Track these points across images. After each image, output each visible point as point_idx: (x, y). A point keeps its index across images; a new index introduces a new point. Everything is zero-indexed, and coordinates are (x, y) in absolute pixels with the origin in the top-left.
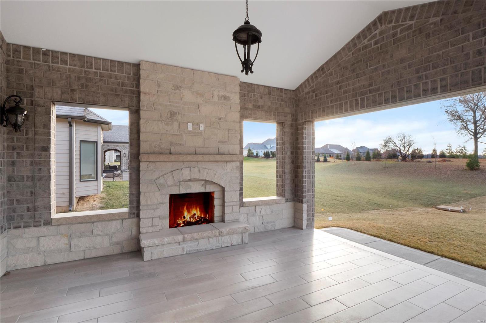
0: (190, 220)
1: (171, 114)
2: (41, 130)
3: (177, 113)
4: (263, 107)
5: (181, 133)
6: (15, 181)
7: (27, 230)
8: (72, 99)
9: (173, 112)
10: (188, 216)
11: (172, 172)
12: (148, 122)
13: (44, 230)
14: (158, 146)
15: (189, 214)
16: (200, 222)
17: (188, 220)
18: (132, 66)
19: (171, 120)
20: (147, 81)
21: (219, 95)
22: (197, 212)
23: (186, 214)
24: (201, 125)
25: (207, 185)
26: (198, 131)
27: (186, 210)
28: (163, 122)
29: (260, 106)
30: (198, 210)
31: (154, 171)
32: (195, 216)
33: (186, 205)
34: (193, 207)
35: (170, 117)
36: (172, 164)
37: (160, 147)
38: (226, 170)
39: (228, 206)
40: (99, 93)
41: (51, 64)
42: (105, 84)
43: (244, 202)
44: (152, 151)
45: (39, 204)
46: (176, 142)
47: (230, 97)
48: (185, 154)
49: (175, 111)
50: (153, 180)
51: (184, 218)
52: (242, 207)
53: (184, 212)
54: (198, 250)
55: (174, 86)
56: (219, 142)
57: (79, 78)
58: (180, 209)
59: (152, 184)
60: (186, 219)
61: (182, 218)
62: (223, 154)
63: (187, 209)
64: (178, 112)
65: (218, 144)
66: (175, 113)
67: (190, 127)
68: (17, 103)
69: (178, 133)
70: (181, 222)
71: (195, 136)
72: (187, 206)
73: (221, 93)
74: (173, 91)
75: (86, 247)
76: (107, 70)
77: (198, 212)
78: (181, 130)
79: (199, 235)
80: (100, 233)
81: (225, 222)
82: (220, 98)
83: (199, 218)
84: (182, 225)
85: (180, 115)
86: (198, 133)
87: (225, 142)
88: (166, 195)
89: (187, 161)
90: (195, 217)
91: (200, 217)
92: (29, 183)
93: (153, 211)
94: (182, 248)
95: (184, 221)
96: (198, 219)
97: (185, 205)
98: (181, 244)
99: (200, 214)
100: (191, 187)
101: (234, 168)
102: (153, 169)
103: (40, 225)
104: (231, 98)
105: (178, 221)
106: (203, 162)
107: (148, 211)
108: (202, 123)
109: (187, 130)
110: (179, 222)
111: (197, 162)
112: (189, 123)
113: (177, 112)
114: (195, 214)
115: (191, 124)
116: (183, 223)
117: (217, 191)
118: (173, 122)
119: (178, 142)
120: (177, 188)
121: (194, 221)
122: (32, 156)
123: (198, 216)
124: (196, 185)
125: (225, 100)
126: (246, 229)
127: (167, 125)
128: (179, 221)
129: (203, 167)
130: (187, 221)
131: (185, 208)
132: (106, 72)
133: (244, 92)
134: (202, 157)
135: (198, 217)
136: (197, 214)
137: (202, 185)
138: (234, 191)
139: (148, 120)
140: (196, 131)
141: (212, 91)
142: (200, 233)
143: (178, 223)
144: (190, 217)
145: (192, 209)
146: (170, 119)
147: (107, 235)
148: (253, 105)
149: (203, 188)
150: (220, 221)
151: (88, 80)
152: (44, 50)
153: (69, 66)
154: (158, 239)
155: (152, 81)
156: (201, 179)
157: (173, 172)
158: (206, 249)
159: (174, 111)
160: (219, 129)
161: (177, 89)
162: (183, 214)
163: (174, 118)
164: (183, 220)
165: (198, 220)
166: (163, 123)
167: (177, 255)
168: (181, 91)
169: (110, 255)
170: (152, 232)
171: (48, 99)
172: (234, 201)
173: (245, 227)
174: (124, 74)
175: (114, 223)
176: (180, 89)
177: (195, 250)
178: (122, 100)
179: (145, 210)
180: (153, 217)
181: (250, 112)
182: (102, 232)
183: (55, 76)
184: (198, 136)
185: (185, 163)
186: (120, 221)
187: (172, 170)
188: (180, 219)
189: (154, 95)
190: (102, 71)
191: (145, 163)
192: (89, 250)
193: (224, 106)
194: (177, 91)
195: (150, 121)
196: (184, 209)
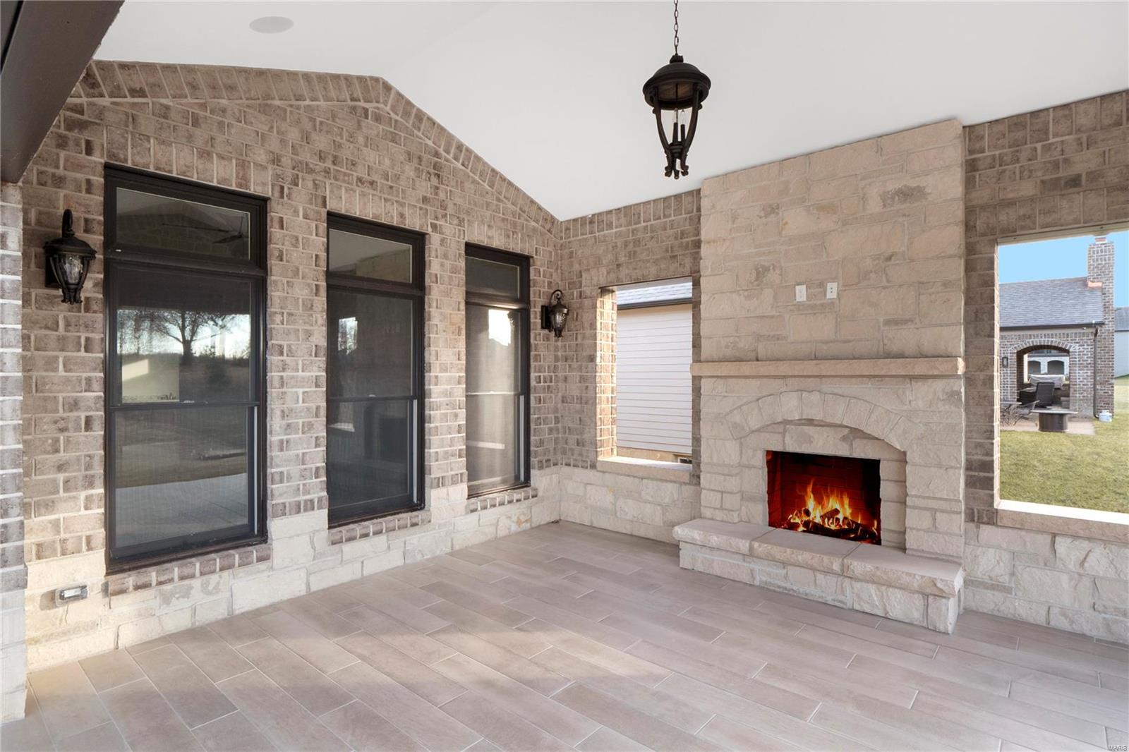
0: (823, 521)
1: (758, 273)
2: (588, 332)
3: (771, 268)
4: (1094, 176)
5: (780, 312)
6: (567, 403)
7: (577, 470)
8: (618, 279)
9: (763, 266)
10: (818, 511)
11: (758, 400)
12: (714, 298)
13: (590, 475)
14: (733, 345)
15: (820, 507)
16: (852, 536)
17: (818, 520)
18: (695, 195)
19: (758, 285)
20: (711, 216)
21: (884, 192)
22: (844, 508)
23: (811, 504)
24: (829, 285)
25: (857, 440)
26: (822, 302)
27: (812, 496)
28: (741, 292)
29: (1080, 175)
30: (846, 501)
31: (725, 397)
32: (838, 516)
33: (812, 483)
34: (832, 492)
35: (756, 280)
36: (759, 382)
37: (736, 348)
38: (910, 402)
39: (915, 507)
40: (648, 261)
41: (597, 234)
42: (657, 243)
43: (997, 510)
44: (721, 356)
45: (586, 436)
46: (768, 334)
47: (924, 188)
48: (789, 360)
49: (767, 264)
50: (721, 416)
51: (807, 513)
52: (988, 524)
53: (806, 498)
54: (786, 589)
55: (763, 209)
56: (888, 322)
57: (626, 244)
58: (797, 490)
59: (720, 424)
60: (811, 518)
61: (800, 513)
62: (901, 356)
63: (814, 492)
64: (773, 264)
65: (882, 328)
66: (767, 269)
67: (801, 293)
68: (559, 299)
69: (774, 313)
70: (800, 522)
71: (815, 314)
72: (813, 485)
73: (892, 186)
74: (764, 220)
75: (635, 517)
76: (659, 218)
77: (847, 506)
78: (779, 304)
79: (785, 554)
80: (650, 499)
81: (907, 551)
82: (889, 202)
83: (848, 524)
84: (801, 528)
85: (778, 272)
86: (822, 305)
87: (906, 322)
88: (756, 450)
89: (795, 376)
90: (838, 520)
91: (853, 522)
92: (578, 406)
93: (722, 478)
94: (749, 571)
95: (805, 522)
96: (846, 527)
97: (809, 484)
98: (748, 560)
99: (852, 514)
100: (812, 439)
101: (938, 398)
102: (722, 393)
103: (587, 468)
104: (928, 190)
105: (791, 516)
106: (836, 379)
107: (714, 475)
108: (834, 280)
109: (795, 303)
110: (794, 521)
111: (818, 380)
112: (798, 285)
113: (770, 266)
114: (837, 511)
115: (804, 287)
116: (803, 526)
117: (888, 460)
118: (762, 289)
119: (772, 333)
120: (778, 437)
121: (833, 527)
122: (580, 369)
123: (845, 518)
124: (825, 436)
125: (905, 201)
126: (935, 585)
127: (748, 297)
128: (795, 519)
129: (836, 391)
130: (815, 523)
131: (810, 489)
132: (659, 221)
133: (997, 153)
134: (817, 364)
135: (846, 522)
136: (844, 513)
137: (844, 439)
138: (940, 466)
139: (713, 294)
140: (819, 302)
141: (863, 189)
142: (789, 550)
143: (792, 521)
144: (822, 514)
145: (828, 497)
146: (756, 283)
147: (659, 505)
148: (1043, 182)
149: (845, 445)
150: (894, 544)
151: (637, 242)
152: (590, 216)
153: (615, 230)
154: (702, 533)
155: (722, 212)
156: (828, 421)
157: (760, 401)
158: (806, 595)
159: (763, 263)
160: (884, 288)
161: (770, 213)
162: (804, 503)
163: (764, 279)
164: (805, 519)
165: (844, 529)
166: (740, 295)
167: (738, 580)
168: (781, 213)
169: (664, 542)
170: (722, 521)
171: (594, 286)
172: (938, 495)
173: (936, 579)
174: (684, 216)
175: (669, 485)
176: (777, 211)
177: (779, 587)
178: (680, 264)
179: (709, 473)
180: (723, 490)
181: (1022, 212)
182: (652, 497)
183: (601, 250)
184: (823, 315)
185: (791, 381)
186: (676, 486)
187: (760, 395)
188: (796, 515)
189: (724, 240)
190: (653, 222)
191: (710, 379)
192: (636, 522)
193: (901, 219)
194: (773, 218)
195: (715, 296)
196: (805, 491)
